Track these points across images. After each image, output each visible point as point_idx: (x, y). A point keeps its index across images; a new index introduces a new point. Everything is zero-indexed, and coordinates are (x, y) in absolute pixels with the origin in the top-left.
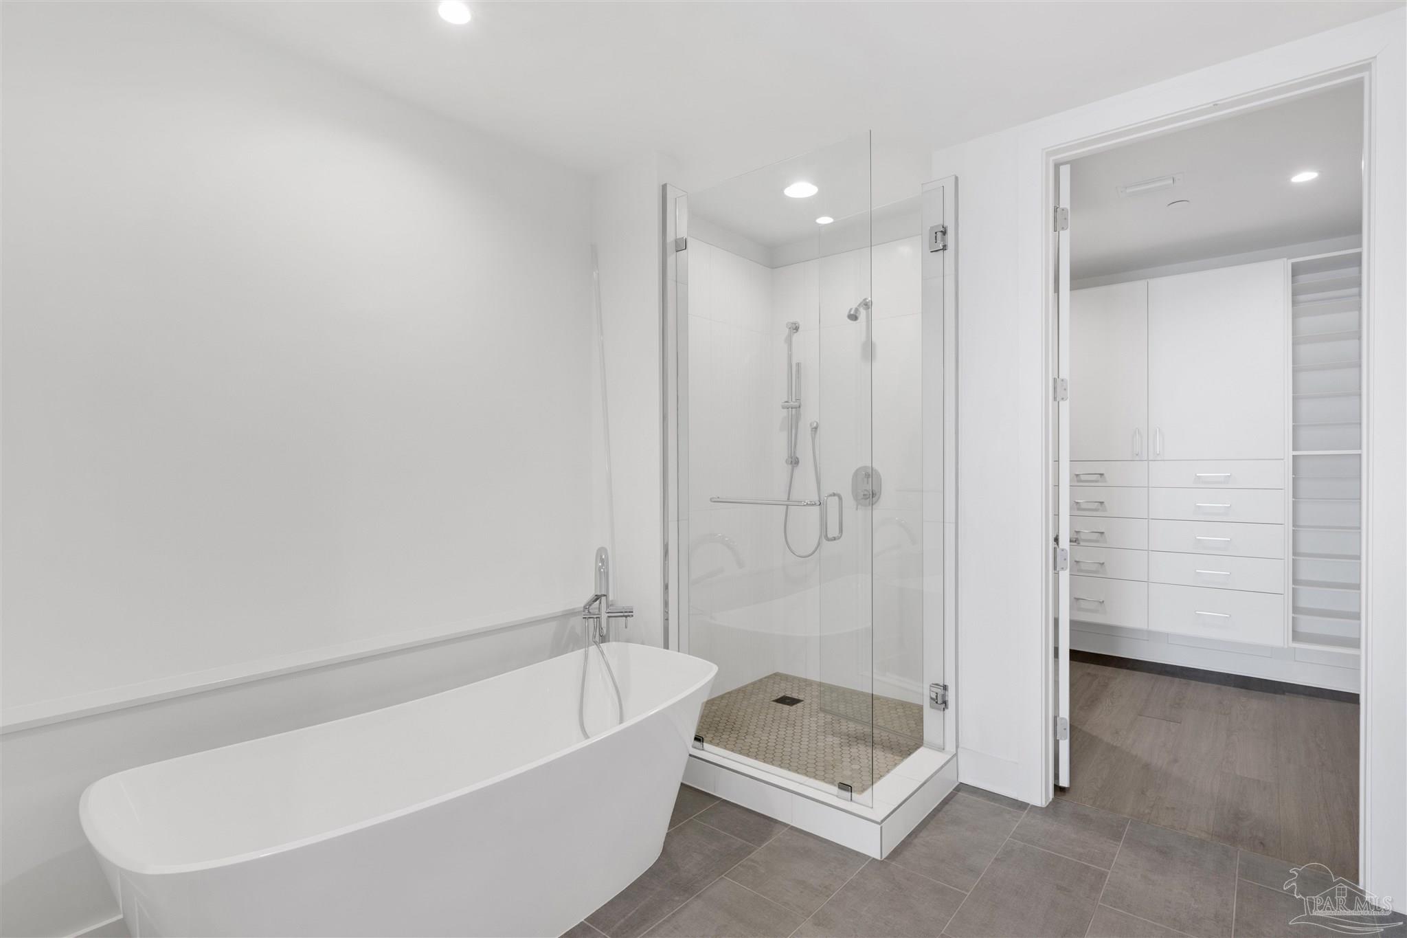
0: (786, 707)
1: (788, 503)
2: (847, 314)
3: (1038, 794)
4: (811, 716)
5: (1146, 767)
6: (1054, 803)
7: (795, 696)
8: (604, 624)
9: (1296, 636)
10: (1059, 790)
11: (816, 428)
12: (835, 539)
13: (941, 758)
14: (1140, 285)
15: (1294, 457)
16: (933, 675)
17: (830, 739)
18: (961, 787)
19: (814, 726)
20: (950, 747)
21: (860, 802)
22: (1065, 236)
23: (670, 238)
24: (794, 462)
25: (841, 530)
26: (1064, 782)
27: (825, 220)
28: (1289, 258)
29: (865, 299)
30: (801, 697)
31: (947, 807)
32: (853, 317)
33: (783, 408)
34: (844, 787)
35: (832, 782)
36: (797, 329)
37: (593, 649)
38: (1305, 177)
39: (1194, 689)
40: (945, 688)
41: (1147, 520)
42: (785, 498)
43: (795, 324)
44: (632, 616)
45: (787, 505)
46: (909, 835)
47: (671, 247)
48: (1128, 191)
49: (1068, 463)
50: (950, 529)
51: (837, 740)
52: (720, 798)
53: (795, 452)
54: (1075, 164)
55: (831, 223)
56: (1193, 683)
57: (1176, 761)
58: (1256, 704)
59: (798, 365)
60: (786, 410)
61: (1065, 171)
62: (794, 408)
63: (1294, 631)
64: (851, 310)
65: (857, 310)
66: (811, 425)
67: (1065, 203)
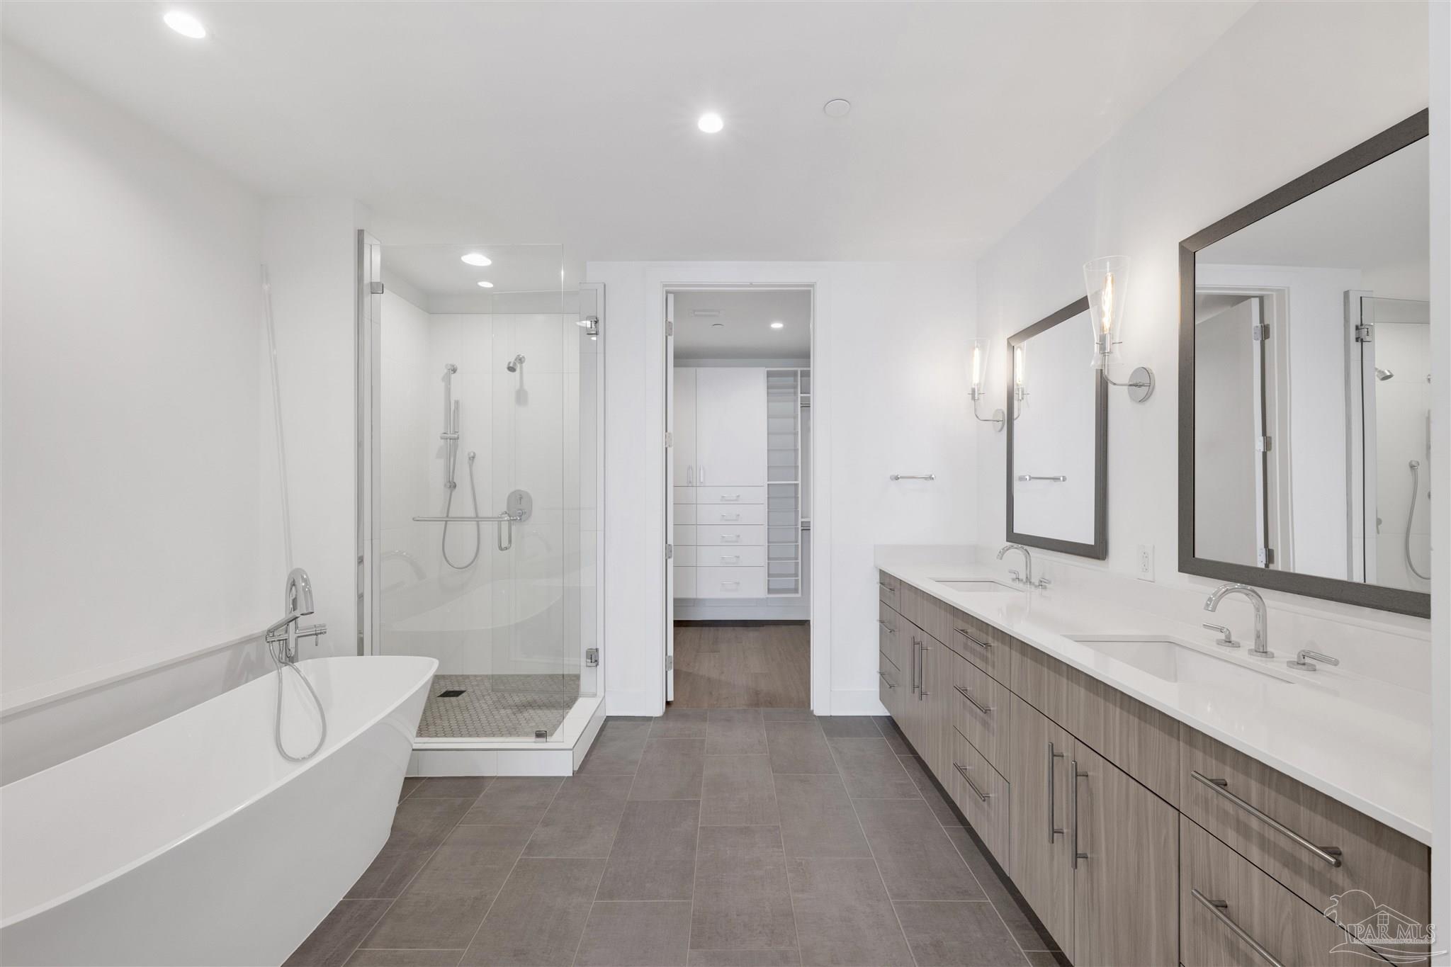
0: (453, 699)
1: (447, 519)
2: (506, 366)
3: (657, 710)
4: (479, 700)
5: (709, 679)
6: (666, 712)
7: (457, 689)
8: (292, 645)
9: (770, 591)
10: (668, 703)
11: (473, 457)
12: (506, 548)
13: (597, 700)
14: (692, 370)
15: (768, 485)
16: (586, 646)
17: (502, 711)
18: (609, 719)
19: (485, 706)
20: (600, 693)
21: (553, 741)
22: (671, 339)
23: (367, 280)
24: (452, 486)
25: (510, 541)
26: (671, 698)
27: (486, 285)
28: (766, 367)
29: (518, 356)
30: (463, 689)
31: (604, 733)
32: (512, 369)
33: (442, 438)
34: (540, 735)
35: (527, 734)
36: (454, 371)
37: (285, 669)
38: (777, 325)
39: (722, 631)
40: (597, 650)
41: (695, 526)
42: (445, 515)
43: (453, 366)
44: (325, 632)
45: (446, 521)
46: (586, 756)
47: (367, 290)
48: (696, 313)
49: (672, 487)
50: (600, 534)
51: (509, 711)
52: (425, 777)
53: (453, 478)
54: (676, 294)
55: (489, 288)
56: (720, 628)
57: (723, 673)
58: (752, 634)
59: (457, 402)
60: (443, 440)
61: (671, 297)
62: (452, 440)
63: (768, 589)
64: (510, 363)
65: (515, 364)
66: (469, 454)
67: (671, 318)
